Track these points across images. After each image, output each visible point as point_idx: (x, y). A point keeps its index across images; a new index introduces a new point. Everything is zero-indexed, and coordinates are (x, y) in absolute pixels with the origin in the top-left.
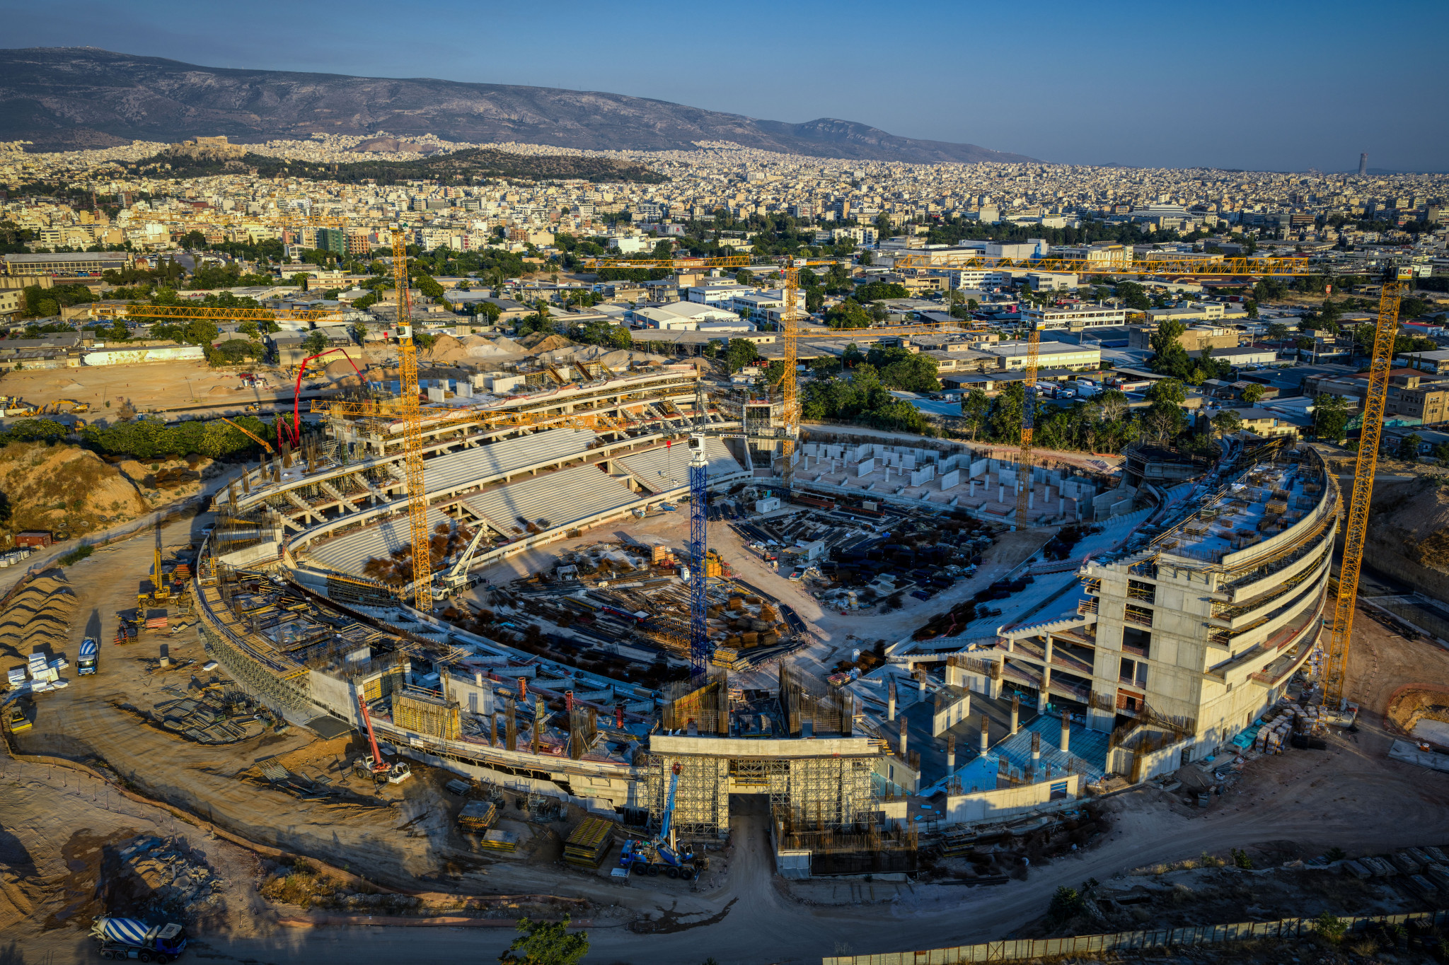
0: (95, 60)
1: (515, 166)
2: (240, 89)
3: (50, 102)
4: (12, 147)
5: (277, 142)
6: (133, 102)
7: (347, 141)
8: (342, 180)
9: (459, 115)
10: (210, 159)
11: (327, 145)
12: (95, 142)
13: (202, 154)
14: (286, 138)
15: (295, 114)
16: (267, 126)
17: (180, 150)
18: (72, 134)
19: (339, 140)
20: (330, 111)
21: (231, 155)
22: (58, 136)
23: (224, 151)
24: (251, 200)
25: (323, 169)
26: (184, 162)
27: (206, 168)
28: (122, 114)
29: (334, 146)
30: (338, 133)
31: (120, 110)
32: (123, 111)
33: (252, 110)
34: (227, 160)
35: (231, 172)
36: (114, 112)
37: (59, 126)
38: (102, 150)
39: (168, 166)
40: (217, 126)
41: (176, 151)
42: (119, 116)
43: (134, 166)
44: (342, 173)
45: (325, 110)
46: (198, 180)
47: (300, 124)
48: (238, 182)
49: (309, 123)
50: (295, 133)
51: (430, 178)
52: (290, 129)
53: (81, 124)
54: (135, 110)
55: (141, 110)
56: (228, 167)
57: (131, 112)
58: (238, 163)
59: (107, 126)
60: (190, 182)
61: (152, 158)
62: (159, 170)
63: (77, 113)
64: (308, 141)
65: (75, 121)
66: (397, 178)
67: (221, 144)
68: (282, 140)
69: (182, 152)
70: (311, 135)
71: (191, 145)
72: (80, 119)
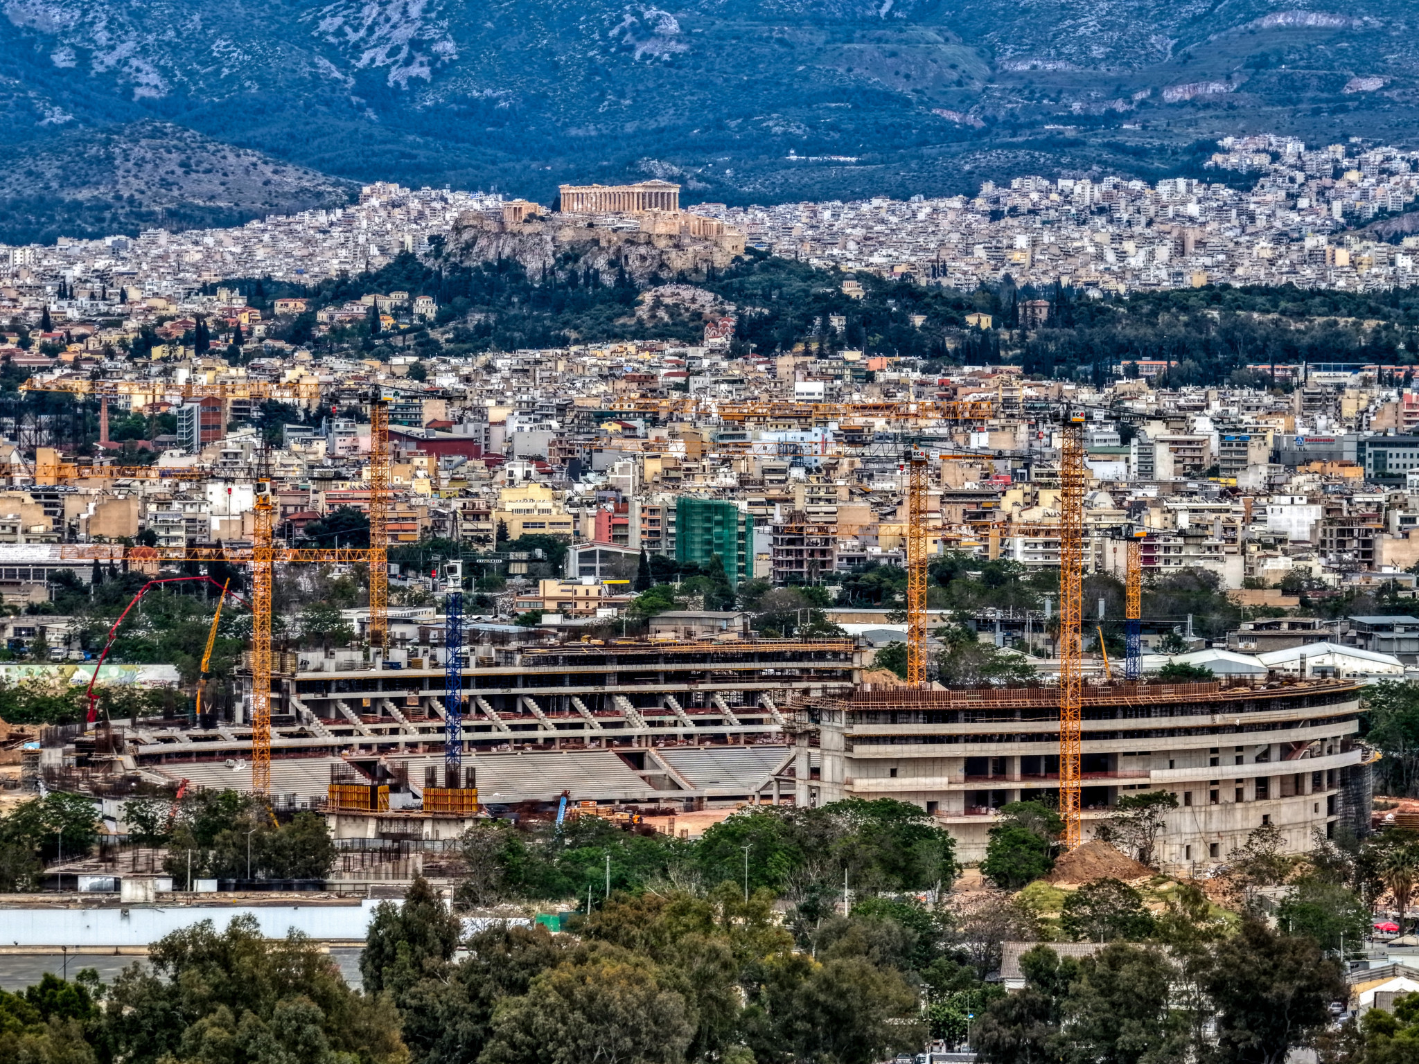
5: (1028, 190)
7: (1387, 177)
8: (1036, 364)
10: (593, 277)
11: (1266, 198)
12: (198, 189)
13: (570, 257)
14: (1079, 167)
15: (1162, 43)
16: (1017, 103)
17: (483, 242)
18: (110, 158)
19: (1338, 174)
20: (1336, 22)
21: (679, 262)
22: (50, 169)
23: (662, 244)
24: (630, 432)
25: (986, 322)
26: (494, 288)
27: (567, 315)
28: (343, 54)
29: (1303, 203)
30: (1344, 138)
31: (339, 32)
32: (353, 37)
33: (952, 24)
34: (656, 280)
35: (639, 333)
36: (310, 41)
37: (57, 116)
38: (220, 234)
39: (425, 306)
40: (772, 108)
41: (469, 246)
42: (324, 63)
43: (298, 306)
44: (1048, 338)
45: (1312, 20)
46: (499, 363)
47: (1174, 95)
48: (644, 369)
49: (1216, 87)
50: (1132, 142)
51: (1395, 359)
52: (1112, 118)
53: (146, 103)
54: (404, 33)
55: (432, 33)
56: (643, 312)
57: (384, 40)
58: (686, 293)
59: (259, 111)
60: (466, 370)
61: (379, 275)
62: (387, 323)
63: (144, 51)
64: (1181, 183)
65: (128, 92)
66: (1259, 355)
67: (647, 215)
68: (1053, 179)
69: (490, 251)
70: (1210, 147)
71: (531, 217)
72: (154, 78)
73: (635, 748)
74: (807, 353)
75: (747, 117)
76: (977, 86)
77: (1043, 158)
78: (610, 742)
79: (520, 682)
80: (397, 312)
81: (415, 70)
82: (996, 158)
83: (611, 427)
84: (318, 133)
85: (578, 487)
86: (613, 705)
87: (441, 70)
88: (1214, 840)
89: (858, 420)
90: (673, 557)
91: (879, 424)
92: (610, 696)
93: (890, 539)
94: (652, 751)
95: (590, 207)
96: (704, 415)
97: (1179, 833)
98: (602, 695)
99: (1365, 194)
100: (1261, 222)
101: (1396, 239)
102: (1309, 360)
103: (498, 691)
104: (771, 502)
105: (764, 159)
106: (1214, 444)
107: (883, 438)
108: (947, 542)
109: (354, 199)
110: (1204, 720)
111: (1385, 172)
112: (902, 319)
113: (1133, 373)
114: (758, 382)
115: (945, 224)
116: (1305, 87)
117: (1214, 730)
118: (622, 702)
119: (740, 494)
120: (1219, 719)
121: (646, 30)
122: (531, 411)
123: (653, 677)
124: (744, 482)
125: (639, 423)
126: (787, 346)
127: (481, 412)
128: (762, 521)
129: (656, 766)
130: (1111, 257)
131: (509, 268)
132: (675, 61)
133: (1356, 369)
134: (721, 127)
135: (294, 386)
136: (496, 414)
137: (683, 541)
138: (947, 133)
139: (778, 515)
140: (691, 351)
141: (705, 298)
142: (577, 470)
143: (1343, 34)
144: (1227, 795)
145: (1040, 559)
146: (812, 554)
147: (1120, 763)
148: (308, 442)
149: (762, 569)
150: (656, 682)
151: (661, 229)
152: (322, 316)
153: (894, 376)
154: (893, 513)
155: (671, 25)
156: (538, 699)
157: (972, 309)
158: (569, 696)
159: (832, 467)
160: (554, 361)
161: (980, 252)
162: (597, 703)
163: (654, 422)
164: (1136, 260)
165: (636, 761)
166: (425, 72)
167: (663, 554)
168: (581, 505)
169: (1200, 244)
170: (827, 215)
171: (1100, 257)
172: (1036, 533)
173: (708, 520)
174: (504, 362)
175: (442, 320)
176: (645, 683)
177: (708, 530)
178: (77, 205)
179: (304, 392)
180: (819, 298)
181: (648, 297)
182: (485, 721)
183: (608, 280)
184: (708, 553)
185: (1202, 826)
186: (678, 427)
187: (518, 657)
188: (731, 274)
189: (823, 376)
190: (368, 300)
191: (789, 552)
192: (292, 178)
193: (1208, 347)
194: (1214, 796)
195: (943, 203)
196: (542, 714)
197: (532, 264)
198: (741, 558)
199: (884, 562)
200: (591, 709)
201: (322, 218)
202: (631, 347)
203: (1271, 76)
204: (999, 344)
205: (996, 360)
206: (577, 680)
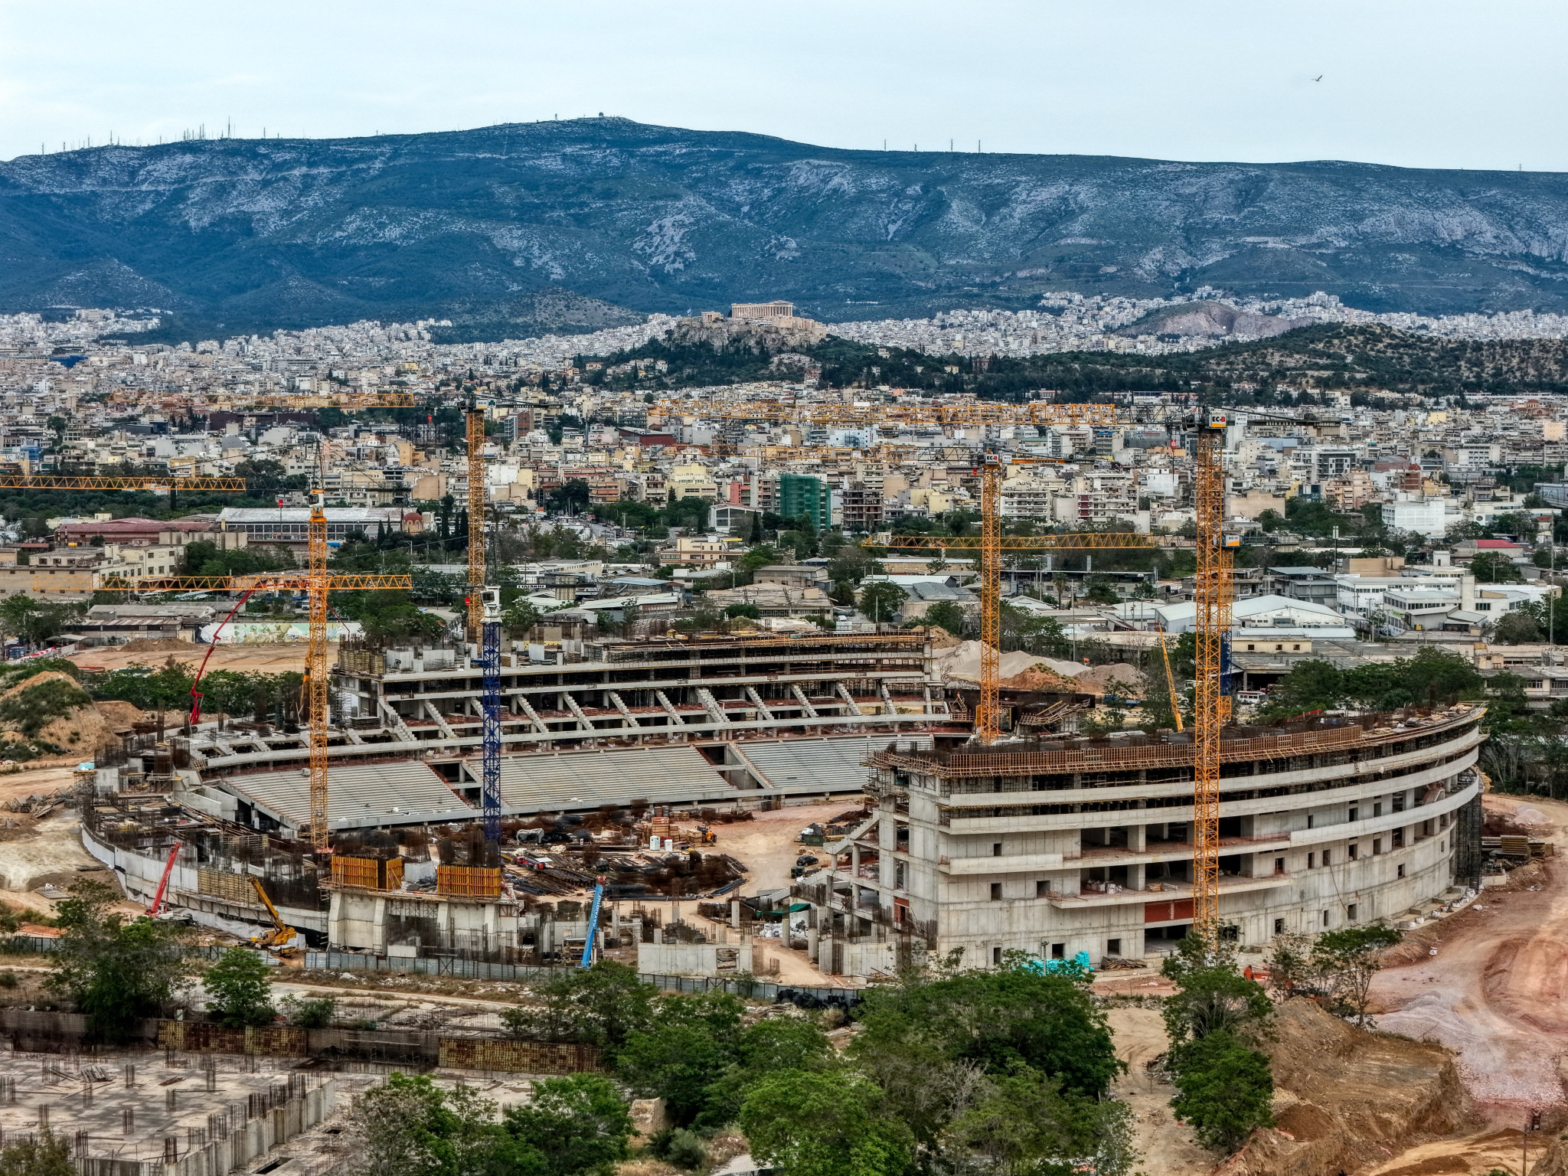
0: (611, 144)
1: (1419, 363)
2: (900, 195)
3: (509, 238)
4: (413, 333)
5: (958, 316)
6: (670, 231)
7: (1122, 310)
8: (984, 392)
9: (1400, 248)
10: (748, 350)
11: (1068, 319)
12: (573, 317)
13: (736, 340)
14: (981, 306)
15: (1015, 251)
16: (950, 279)
17: (692, 333)
18: (533, 304)
19: (1100, 308)
20: (1094, 242)
21: (792, 342)
22: (505, 309)
23: (783, 332)
24: (761, 431)
25: (955, 370)
26: (697, 356)
27: (734, 369)
28: (644, 258)
29: (1085, 321)
30: (1100, 293)
31: (642, 249)
32: (649, 251)
33: (920, 243)
34: (780, 351)
35: (771, 377)
36: (629, 253)
37: (515, 287)
38: (581, 337)
39: (662, 366)
40: (839, 281)
41: (685, 335)
42: (636, 263)
43: (598, 366)
44: (990, 378)
45: (1083, 241)
46: (693, 393)
47: (1021, 274)
48: (771, 396)
49: (1041, 271)
50: (1004, 295)
51: (1177, 389)
52: (994, 284)
53: (556, 282)
54: (672, 249)
55: (684, 249)
56: (773, 367)
57: (663, 252)
58: (796, 357)
59: (606, 284)
60: (675, 397)
61: (639, 350)
62: (642, 374)
63: (555, 258)
64: (1029, 312)
65: (547, 277)
66: (1105, 387)
67: (776, 318)
68: (969, 311)
69: (696, 337)
70: (1040, 297)
71: (717, 320)
72: (559, 270)
73: (716, 742)
74: (860, 387)
75: (828, 284)
76: (932, 270)
77: (964, 301)
78: (691, 736)
79: (607, 678)
80: (647, 369)
81: (677, 265)
82: (943, 302)
83: (750, 427)
84: (632, 293)
85: (722, 466)
86: (696, 698)
87: (688, 265)
88: (1352, 901)
89: (890, 424)
90: (778, 514)
91: (902, 425)
92: (693, 688)
93: (918, 500)
94: (733, 745)
95: (747, 314)
96: (802, 421)
97: (1317, 897)
98: (685, 689)
99: (1113, 317)
100: (1066, 330)
101: (1134, 337)
102: (1132, 389)
103: (584, 687)
104: (841, 474)
105: (836, 303)
106: (1091, 436)
107: (905, 433)
108: (955, 501)
109: (645, 321)
110: (1346, 770)
111: (1121, 308)
112: (910, 368)
113: (1038, 397)
114: (833, 402)
115: (920, 331)
116: (1082, 270)
117: (1354, 780)
118: (705, 696)
119: (822, 469)
120: (1364, 767)
121: (781, 246)
122: (708, 419)
123: (735, 670)
124: (825, 462)
125: (766, 425)
126: (849, 383)
127: (679, 420)
128: (836, 486)
129: (736, 761)
130: (1001, 344)
131: (705, 345)
132: (795, 260)
133: (1158, 395)
134: (815, 289)
135: (579, 406)
136: (687, 420)
137: (785, 503)
138: (918, 291)
139: (846, 484)
140: (797, 386)
141: (806, 360)
142: (724, 454)
143: (1098, 247)
144: (1365, 849)
145: (1016, 512)
146: (868, 509)
147: (1256, 825)
148: (573, 437)
149: (837, 519)
150: (738, 675)
151: (783, 325)
152: (609, 371)
153: (907, 399)
154: (917, 480)
155: (793, 244)
156: (623, 694)
157: (948, 363)
158: (654, 690)
159: (877, 450)
160: (723, 392)
161: (939, 342)
162: (679, 697)
163: (776, 424)
164: (1014, 346)
165: (716, 755)
166: (681, 266)
167: (772, 511)
168: (723, 477)
169: (1044, 338)
170: (865, 327)
171: (996, 344)
172: (1012, 496)
173: (801, 489)
174: (696, 393)
175: (670, 372)
176: (727, 675)
177: (801, 496)
178: (517, 325)
179: (585, 408)
180: (865, 358)
181: (776, 360)
182: (570, 718)
183: (756, 351)
184: (801, 510)
185: (1340, 887)
186: (788, 427)
187: (605, 653)
188: (819, 348)
189: (868, 399)
190: (632, 363)
191: (854, 509)
192: (616, 312)
193: (1076, 382)
194: (1352, 851)
195: (919, 322)
196: (626, 710)
197: (717, 344)
198: (823, 514)
199: (915, 515)
200: (674, 702)
201: (630, 330)
202: (765, 384)
203: (1067, 265)
204: (963, 382)
205: (962, 391)
206: (662, 674)
